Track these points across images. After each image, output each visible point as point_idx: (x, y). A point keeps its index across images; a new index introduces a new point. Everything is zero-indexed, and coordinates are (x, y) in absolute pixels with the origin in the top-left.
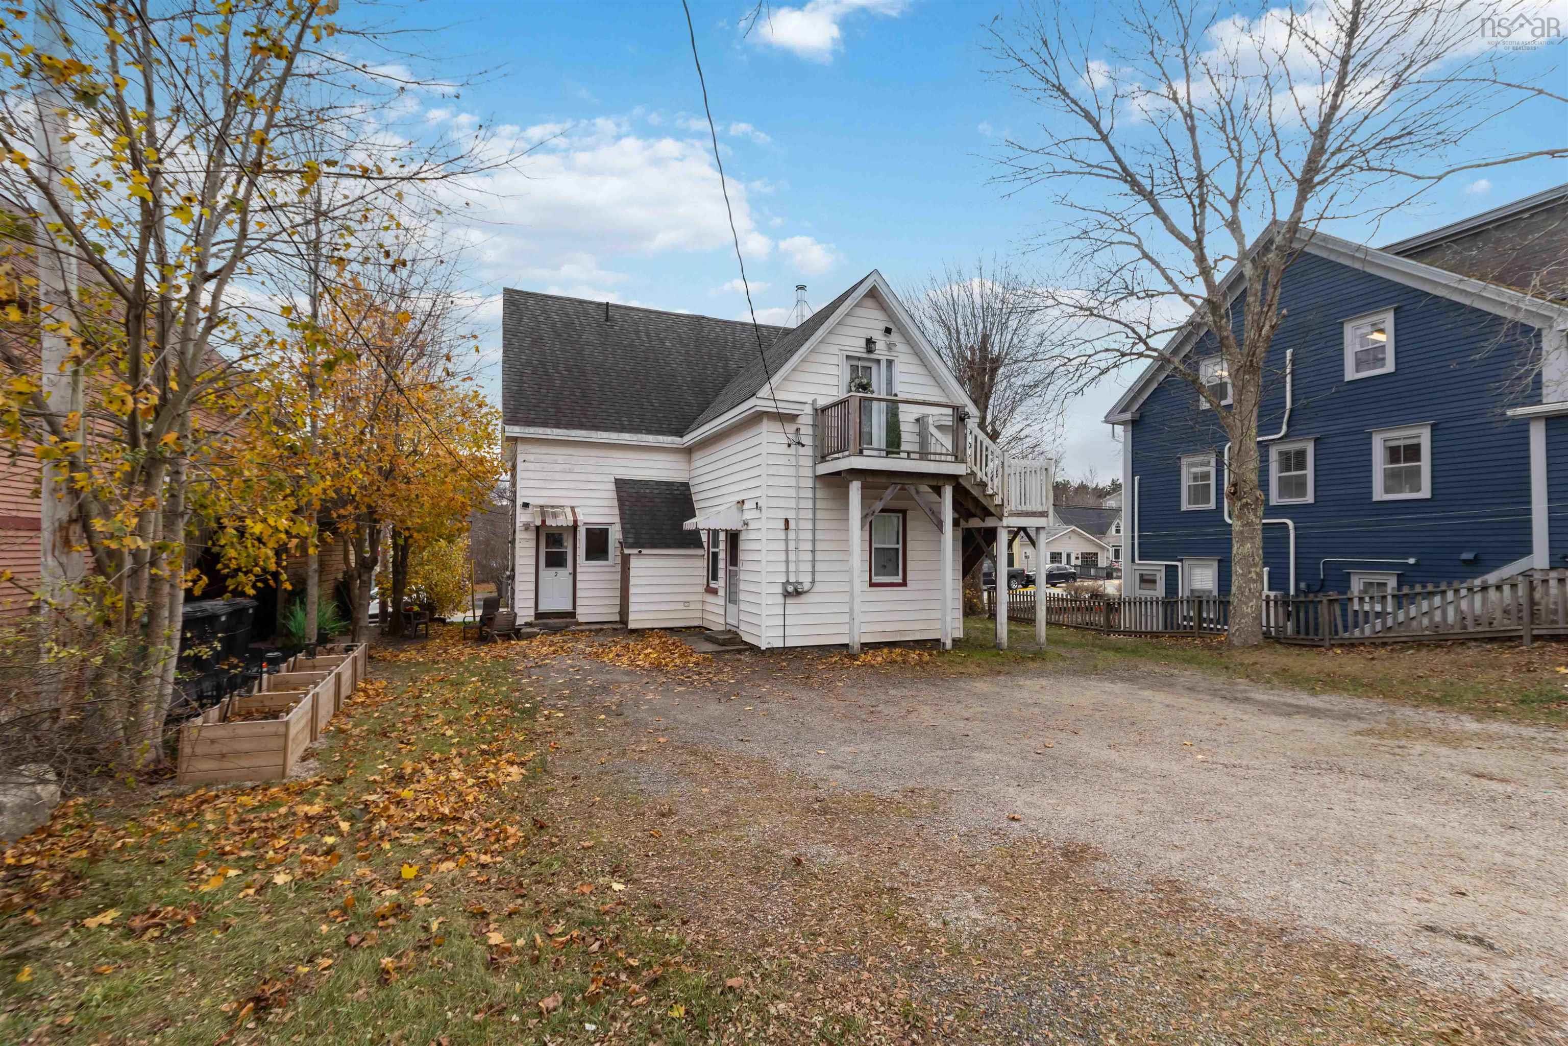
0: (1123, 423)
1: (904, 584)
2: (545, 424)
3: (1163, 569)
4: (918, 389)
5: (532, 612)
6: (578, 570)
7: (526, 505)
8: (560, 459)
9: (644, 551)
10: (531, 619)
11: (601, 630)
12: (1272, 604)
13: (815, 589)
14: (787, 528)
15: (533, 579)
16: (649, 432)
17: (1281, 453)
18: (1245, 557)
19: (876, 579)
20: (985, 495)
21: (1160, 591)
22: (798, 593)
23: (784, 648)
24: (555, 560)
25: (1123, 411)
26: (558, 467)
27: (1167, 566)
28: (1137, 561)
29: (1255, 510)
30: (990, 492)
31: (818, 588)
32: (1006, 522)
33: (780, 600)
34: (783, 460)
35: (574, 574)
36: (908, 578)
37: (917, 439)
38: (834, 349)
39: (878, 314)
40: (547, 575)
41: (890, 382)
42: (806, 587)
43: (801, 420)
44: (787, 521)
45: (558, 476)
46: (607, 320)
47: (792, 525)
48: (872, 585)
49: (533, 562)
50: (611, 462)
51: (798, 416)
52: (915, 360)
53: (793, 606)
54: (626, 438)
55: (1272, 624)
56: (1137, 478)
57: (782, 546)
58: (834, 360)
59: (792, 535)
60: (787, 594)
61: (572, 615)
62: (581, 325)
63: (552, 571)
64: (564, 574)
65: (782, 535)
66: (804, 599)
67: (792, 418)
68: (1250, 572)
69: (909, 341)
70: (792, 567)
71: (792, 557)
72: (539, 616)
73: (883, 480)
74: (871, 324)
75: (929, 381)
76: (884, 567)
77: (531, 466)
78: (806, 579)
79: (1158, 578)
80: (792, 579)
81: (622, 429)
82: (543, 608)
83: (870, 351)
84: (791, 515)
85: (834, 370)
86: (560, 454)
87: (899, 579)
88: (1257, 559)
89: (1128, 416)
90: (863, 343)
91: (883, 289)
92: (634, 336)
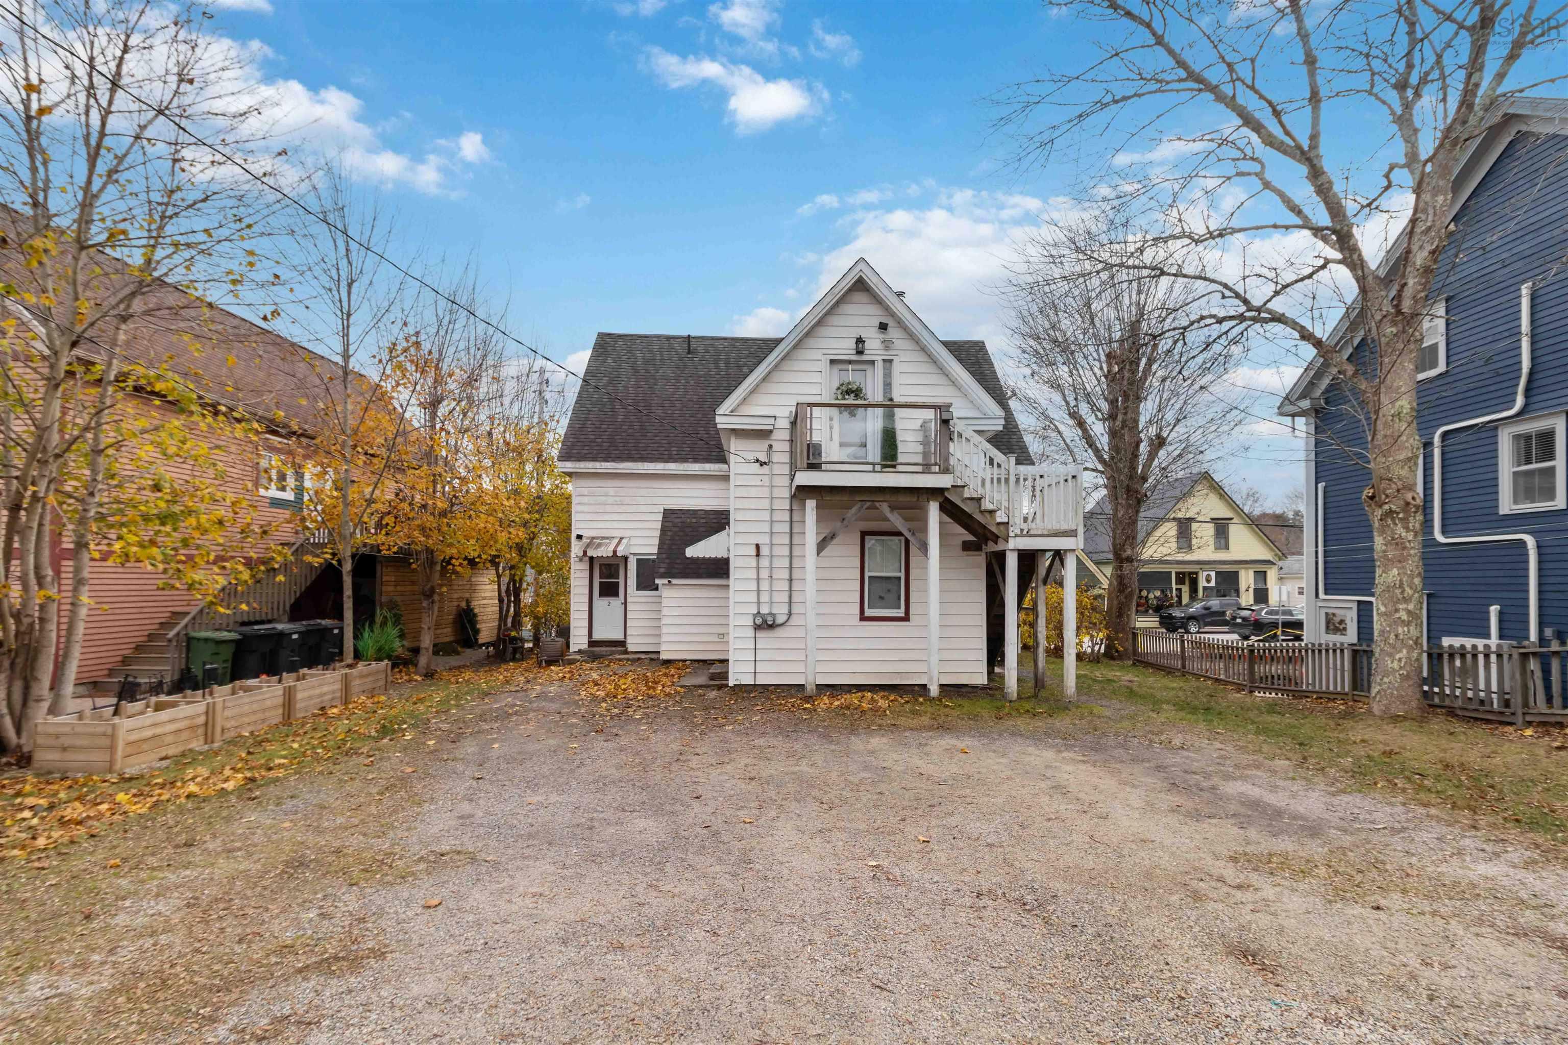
0: (1302, 413)
1: (906, 618)
2: (594, 459)
3: (1355, 606)
4: (927, 391)
5: (585, 640)
6: (629, 600)
7: (579, 537)
8: (611, 492)
9: (674, 581)
10: (585, 646)
11: (639, 659)
12: (1493, 658)
13: (791, 622)
14: (758, 555)
15: (586, 607)
16: (696, 460)
17: (1517, 437)
18: (1388, 589)
19: (868, 612)
20: (982, 512)
21: (1351, 636)
22: (772, 627)
23: (755, 685)
24: (610, 590)
25: (1303, 396)
26: (611, 500)
27: (1359, 602)
28: (1322, 596)
29: (1405, 521)
30: (990, 507)
31: (794, 621)
32: (1012, 544)
33: (750, 632)
34: (756, 481)
35: (625, 603)
36: (912, 611)
37: (920, 448)
38: (817, 355)
39: (873, 309)
40: (601, 604)
41: (888, 386)
42: (780, 620)
43: (776, 435)
44: (758, 546)
45: (609, 508)
46: (689, 353)
47: (765, 551)
48: (863, 618)
49: (587, 591)
50: (661, 492)
51: (771, 431)
52: (921, 357)
53: (766, 640)
54: (672, 467)
55: (1494, 688)
56: (1321, 486)
57: (752, 574)
58: (817, 366)
59: (764, 562)
60: (757, 627)
61: (622, 643)
62: (662, 360)
63: (605, 601)
64: (616, 603)
65: (753, 563)
66: (779, 632)
67: (764, 434)
68: (1397, 611)
69: (912, 336)
70: (765, 598)
71: (765, 586)
72: (592, 643)
73: (845, 498)
74: (864, 321)
75: (942, 380)
76: (881, 598)
77: (585, 500)
78: (781, 611)
79: (1348, 621)
80: (765, 610)
81: (670, 459)
82: (597, 636)
83: (860, 352)
84: (764, 540)
85: (817, 378)
86: (610, 488)
87: (901, 613)
88: (1409, 591)
89: (1306, 404)
90: (852, 344)
91: (872, 281)
92: (712, 366)
